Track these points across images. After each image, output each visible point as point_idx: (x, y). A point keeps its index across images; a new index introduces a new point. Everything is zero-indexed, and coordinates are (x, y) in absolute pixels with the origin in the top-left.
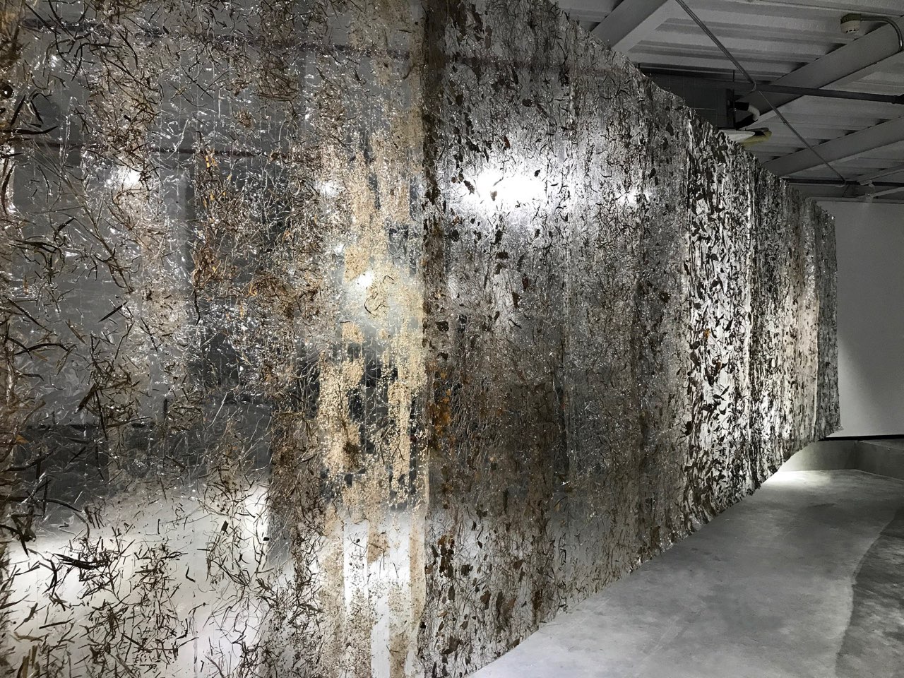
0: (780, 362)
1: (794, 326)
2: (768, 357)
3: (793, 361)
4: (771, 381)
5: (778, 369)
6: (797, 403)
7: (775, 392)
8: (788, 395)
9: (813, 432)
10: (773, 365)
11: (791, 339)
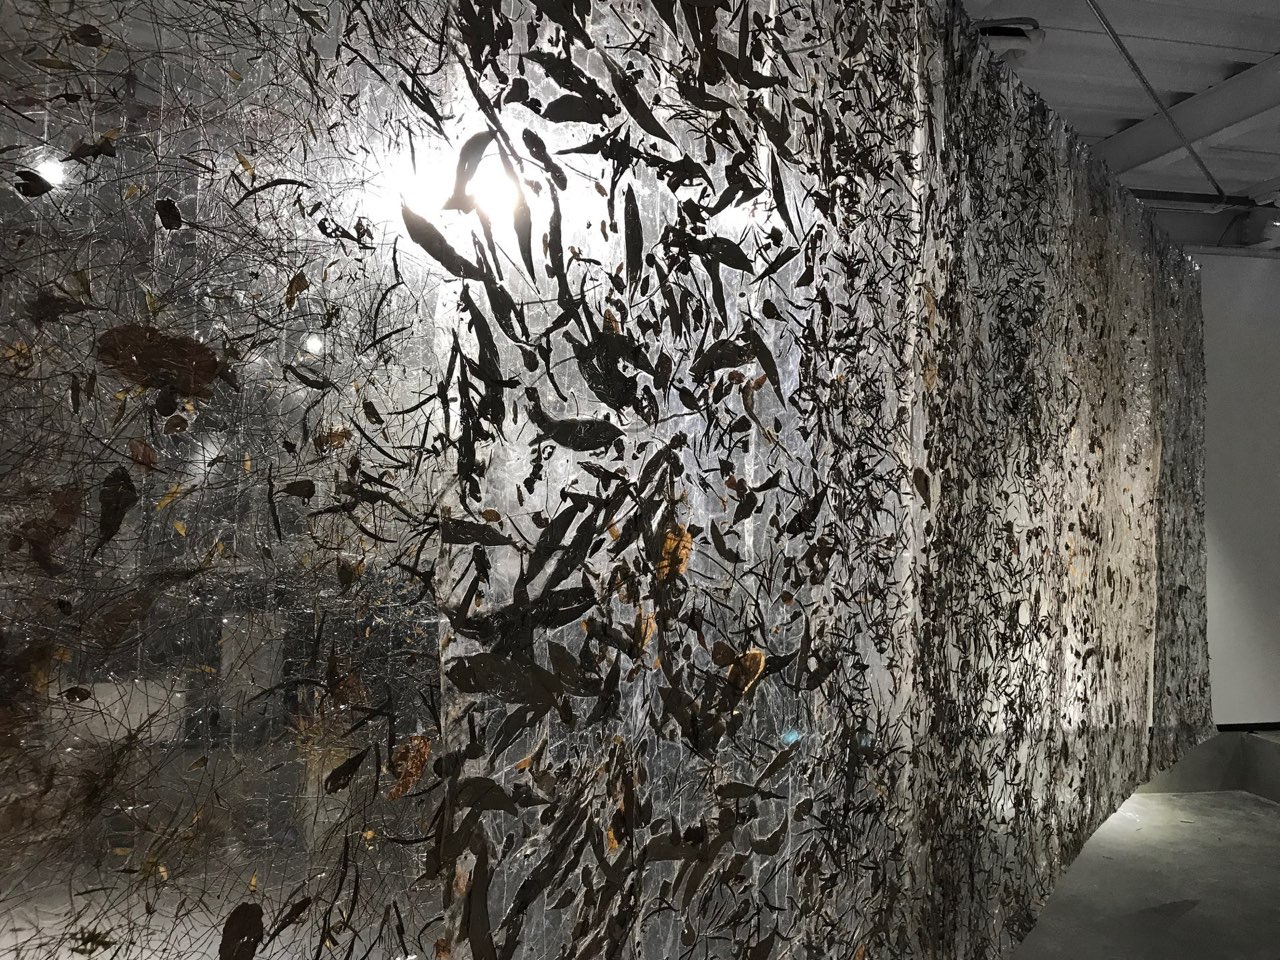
0: (1045, 609)
1: (1093, 507)
2: (1006, 598)
3: (1089, 598)
4: (1014, 666)
5: (1038, 627)
6: (1099, 703)
7: (1029, 694)
8: (1073, 688)
9: (1145, 757)
10: (1024, 617)
11: (1084, 542)
